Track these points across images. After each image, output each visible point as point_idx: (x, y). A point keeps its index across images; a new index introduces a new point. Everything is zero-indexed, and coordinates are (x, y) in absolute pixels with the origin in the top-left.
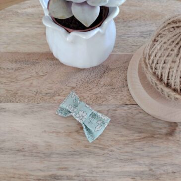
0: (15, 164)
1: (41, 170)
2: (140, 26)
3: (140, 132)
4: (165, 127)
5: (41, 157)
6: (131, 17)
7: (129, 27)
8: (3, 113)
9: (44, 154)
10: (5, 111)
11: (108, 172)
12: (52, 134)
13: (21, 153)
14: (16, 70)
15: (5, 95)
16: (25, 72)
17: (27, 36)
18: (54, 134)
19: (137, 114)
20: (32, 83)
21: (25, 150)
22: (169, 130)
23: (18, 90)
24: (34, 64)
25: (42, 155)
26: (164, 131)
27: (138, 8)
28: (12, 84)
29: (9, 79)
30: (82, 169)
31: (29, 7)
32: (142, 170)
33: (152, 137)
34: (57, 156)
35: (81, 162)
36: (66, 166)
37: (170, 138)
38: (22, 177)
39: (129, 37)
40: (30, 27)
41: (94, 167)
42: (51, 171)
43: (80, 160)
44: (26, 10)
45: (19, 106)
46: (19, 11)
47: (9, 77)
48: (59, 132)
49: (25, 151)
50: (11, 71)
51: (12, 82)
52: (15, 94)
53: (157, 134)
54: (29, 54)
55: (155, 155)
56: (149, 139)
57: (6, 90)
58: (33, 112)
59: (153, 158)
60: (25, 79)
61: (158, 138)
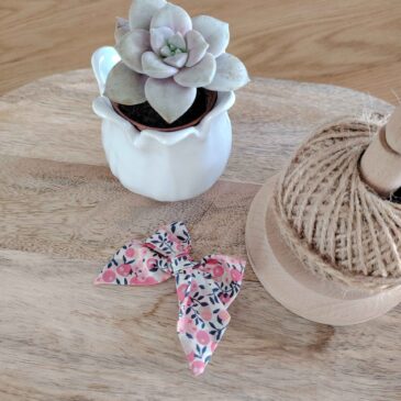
0: (12, 367)
1: (57, 385)
2: (283, 134)
3: (259, 337)
4: (308, 333)
5: (62, 360)
6: (268, 116)
7: (262, 133)
8: (6, 269)
9: (68, 354)
10: (9, 266)
12: (88, 319)
13: (26, 348)
14: (41, 192)
15: (14, 236)
16: (57, 198)
17: (71, 132)
18: (93, 320)
19: (257, 300)
20: (65, 220)
21: (35, 342)
22: (316, 340)
23: (39, 229)
24: (75, 184)
25: (65, 357)
26: (306, 340)
27: (283, 101)
28: (30, 217)
29: (27, 207)
30: (135, 393)
31: (82, 81)
33: (281, 348)
34: (93, 361)
35: (135, 379)
36: (106, 384)
37: (317, 355)
38: (20, 392)
39: (258, 152)
40: (78, 117)
41: (160, 393)
42: (76, 389)
43: (134, 375)
44: (75, 86)
45: (36, 259)
46: (63, 87)
47: (27, 204)
48: (103, 318)
49: (35, 345)
50: (31, 193)
51: (30, 213)
52: (33, 236)
53: (291, 345)
54: (70, 165)
55: (281, 384)
56: (273, 351)
57: (17, 226)
58: (59, 273)
59: (276, 390)
60: (54, 211)
61: (291, 352)
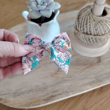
2: (68, 24)
4: (96, 60)
7: (63, 25)
11: (77, 86)
19: (81, 58)
21: (33, 89)
25: (42, 89)
32: (93, 80)
38: (36, 101)
43: (62, 85)
53: (93, 64)
55: (96, 72)
56: (90, 66)
